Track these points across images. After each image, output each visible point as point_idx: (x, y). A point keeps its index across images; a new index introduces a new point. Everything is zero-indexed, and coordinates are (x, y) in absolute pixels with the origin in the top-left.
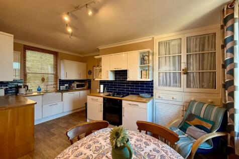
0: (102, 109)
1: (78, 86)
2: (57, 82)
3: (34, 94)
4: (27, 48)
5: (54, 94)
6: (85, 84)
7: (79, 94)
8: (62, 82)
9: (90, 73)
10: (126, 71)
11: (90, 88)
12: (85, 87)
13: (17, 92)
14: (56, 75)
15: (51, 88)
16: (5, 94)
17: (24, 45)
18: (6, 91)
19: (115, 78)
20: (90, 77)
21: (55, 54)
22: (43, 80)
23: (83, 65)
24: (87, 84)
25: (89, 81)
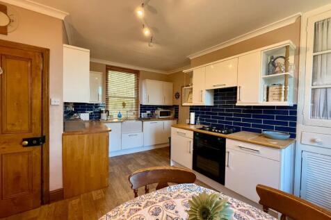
0: (192, 149)
1: (162, 114)
2: (138, 108)
3: (114, 120)
4: (109, 68)
5: (134, 121)
6: (171, 111)
7: (163, 124)
8: (144, 108)
9: (177, 96)
10: (236, 88)
11: (177, 118)
12: (171, 117)
13: (100, 118)
14: (137, 99)
15: (131, 115)
16: (90, 118)
17: (107, 66)
18: (91, 116)
19: (215, 103)
20: (177, 102)
22: (124, 105)
23: (169, 85)
24: (174, 112)
25: (176, 108)
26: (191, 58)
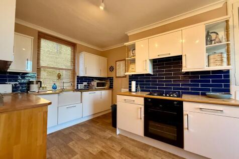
1: (98, 85)
2: (74, 79)
3: (48, 92)
6: (105, 82)
8: (81, 80)
9: (112, 69)
11: (112, 88)
12: (106, 87)
13: (28, 89)
14: (74, 71)
15: (67, 86)
20: (112, 75)
21: (73, 45)
22: (59, 76)
23: (103, 60)
24: (109, 83)
25: (111, 79)
26: (129, 35)
